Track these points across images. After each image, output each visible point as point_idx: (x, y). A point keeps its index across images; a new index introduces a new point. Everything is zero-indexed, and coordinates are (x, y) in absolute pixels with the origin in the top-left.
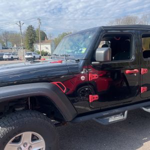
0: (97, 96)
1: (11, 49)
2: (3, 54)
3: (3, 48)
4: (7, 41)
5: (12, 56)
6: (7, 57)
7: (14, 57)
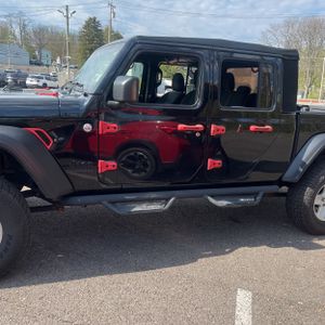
0: (114, 163)
1: (48, 66)
2: (27, 76)
3: (31, 63)
4: (41, 47)
5: (44, 81)
6: (35, 83)
7: (49, 83)
